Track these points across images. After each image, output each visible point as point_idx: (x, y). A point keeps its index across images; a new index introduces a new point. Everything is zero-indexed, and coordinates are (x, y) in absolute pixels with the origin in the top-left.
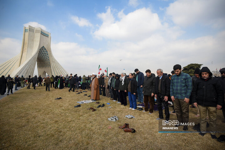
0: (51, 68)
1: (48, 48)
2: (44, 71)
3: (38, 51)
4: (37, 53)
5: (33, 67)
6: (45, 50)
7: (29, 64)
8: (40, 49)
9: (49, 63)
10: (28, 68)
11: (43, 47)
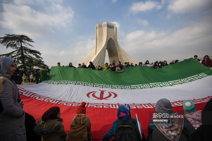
0: (118, 56)
1: (114, 39)
2: (114, 60)
3: (106, 43)
4: (105, 45)
5: (103, 57)
6: (112, 41)
7: (100, 55)
8: (108, 41)
9: (117, 52)
10: (99, 59)
11: (110, 38)
